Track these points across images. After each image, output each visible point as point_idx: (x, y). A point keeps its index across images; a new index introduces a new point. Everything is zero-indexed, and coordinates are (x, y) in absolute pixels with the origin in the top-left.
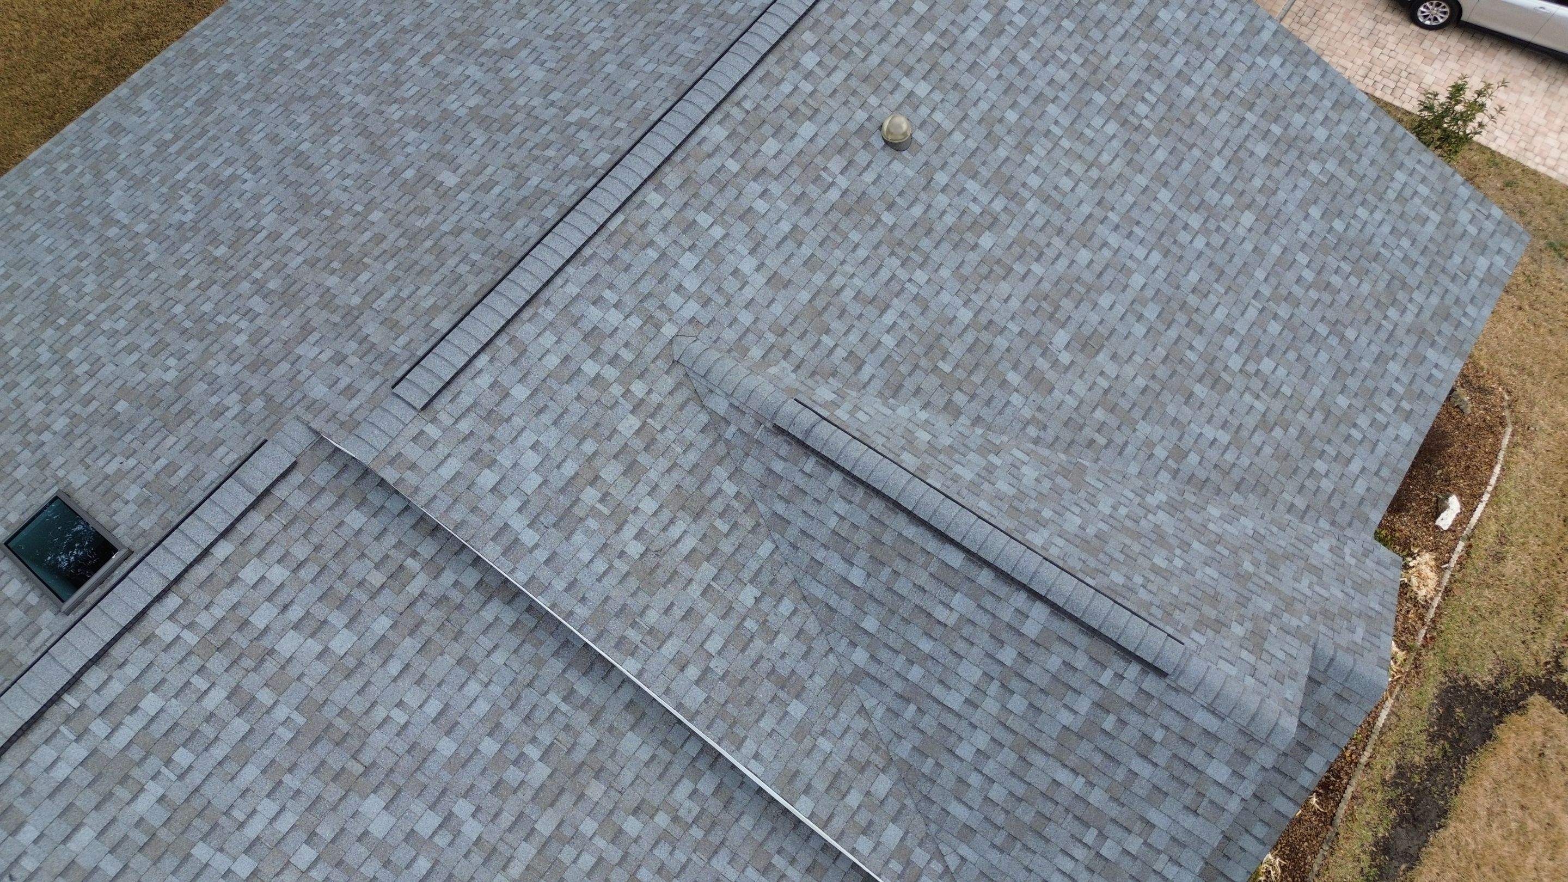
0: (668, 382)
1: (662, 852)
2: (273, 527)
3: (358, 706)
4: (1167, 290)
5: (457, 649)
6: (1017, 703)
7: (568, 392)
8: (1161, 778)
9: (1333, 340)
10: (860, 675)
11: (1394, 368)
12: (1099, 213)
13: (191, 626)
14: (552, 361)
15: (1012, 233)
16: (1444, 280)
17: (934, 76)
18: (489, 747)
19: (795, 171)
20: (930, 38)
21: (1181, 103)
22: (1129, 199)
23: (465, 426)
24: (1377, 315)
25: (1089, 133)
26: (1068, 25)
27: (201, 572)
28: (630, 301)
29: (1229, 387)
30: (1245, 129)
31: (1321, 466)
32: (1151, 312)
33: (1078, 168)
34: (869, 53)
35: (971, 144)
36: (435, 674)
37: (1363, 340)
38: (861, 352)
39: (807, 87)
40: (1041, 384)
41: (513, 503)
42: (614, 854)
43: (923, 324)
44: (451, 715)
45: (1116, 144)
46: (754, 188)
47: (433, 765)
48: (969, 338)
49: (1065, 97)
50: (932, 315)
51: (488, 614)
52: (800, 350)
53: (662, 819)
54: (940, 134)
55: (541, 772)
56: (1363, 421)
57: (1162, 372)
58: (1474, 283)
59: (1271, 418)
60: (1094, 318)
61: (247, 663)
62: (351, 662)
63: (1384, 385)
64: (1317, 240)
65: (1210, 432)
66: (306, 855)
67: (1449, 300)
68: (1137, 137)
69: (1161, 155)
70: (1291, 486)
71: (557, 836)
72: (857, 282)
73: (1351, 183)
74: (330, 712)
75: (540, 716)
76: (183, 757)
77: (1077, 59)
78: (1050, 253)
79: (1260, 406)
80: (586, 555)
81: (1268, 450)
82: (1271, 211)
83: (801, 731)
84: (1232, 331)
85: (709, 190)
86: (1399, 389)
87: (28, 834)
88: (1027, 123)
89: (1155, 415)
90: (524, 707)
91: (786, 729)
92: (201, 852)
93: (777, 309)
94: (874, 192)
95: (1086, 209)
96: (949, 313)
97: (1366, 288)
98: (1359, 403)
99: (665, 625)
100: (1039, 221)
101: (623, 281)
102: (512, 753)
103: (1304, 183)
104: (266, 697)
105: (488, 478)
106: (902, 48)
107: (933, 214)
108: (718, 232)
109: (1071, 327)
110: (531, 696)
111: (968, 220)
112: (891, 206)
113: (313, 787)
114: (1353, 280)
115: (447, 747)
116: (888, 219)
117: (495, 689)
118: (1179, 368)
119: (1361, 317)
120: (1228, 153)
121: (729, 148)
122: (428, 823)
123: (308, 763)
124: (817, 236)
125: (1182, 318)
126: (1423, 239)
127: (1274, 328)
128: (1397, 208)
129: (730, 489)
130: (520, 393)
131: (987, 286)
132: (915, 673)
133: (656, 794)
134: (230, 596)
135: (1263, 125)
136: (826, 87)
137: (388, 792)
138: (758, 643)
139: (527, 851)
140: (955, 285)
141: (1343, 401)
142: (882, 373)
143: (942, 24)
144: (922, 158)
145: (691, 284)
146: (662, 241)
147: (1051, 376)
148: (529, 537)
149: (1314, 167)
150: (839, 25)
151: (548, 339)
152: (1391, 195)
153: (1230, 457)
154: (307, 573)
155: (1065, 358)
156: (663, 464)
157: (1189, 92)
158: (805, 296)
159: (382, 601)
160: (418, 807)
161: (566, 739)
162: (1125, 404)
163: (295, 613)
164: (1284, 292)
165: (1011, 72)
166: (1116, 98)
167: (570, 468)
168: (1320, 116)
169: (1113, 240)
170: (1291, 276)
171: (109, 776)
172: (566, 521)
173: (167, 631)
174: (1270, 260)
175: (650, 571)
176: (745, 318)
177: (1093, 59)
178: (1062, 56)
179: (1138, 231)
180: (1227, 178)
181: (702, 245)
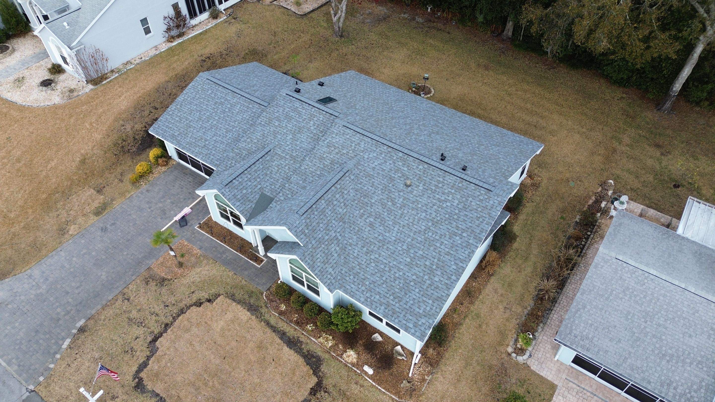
1: (283, 172)
3: (304, 132)
4: (386, 241)
7: (349, 143)
9: (382, 281)
11: (378, 297)
12: (401, 226)
14: (354, 140)
15: (393, 208)
16: (404, 313)
17: (425, 190)
18: (298, 148)
19: (396, 168)
20: (434, 188)
21: (434, 243)
22: (407, 232)
23: (342, 131)
24: (390, 293)
25: (420, 222)
26: (447, 216)
27: (321, 111)
28: (366, 148)
29: (367, 256)
30: (432, 259)
31: (352, 277)
32: (380, 238)
33: (411, 220)
34: (426, 177)
35: (411, 199)
36: (308, 139)
37: (383, 289)
38: (363, 184)
39: (415, 167)
40: (361, 216)
41: (330, 139)
42: (283, 166)
43: (370, 193)
44: (302, 142)
45: (419, 229)
46: (391, 162)
47: (295, 142)
48: (369, 202)
49: (428, 217)
50: (372, 195)
52: (361, 174)
53: (288, 171)
54: (411, 192)
55: (294, 155)
56: (363, 288)
57: (367, 241)
58: (405, 322)
59: (361, 265)
60: (377, 226)
61: (309, 119)
62: (309, 130)
63: (373, 294)
64: (407, 278)
65: (356, 251)
66: (285, 131)
67: (399, 314)
68: (422, 233)
69: (419, 239)
70: (346, 270)
71: (286, 159)
72: (376, 181)
73: (425, 287)
74: (303, 129)
76: (297, 116)
77: (439, 219)
78: (390, 216)
79: (363, 263)
80: (323, 150)
81: (354, 265)
82: (411, 265)
83: (298, 183)
84: (380, 256)
85: (389, 155)
86: (372, 298)
87: (289, 104)
88: (419, 209)
89: (358, 239)
91: (298, 181)
93: (369, 169)
94: (395, 182)
95: (402, 223)
96: (373, 198)
97: (397, 290)
98: (367, 287)
99: (313, 162)
100: (396, 213)
101: (369, 146)
102: (297, 151)
103: (421, 275)
104: (305, 122)
105: (334, 136)
106: (429, 183)
107: (393, 193)
108: (381, 158)
109: (374, 221)
110: (305, 151)
111: (393, 199)
112: (393, 185)
113: (293, 130)
114: (398, 287)
115: (298, 143)
118: (369, 245)
119: (389, 289)
120: (424, 255)
121: (398, 157)
122: (288, 143)
123: (296, 128)
124: (384, 174)
125: (381, 245)
126: (414, 307)
127: (382, 266)
128: (421, 300)
129: (335, 167)
130: (348, 137)
131: (380, 204)
133: (291, 170)
134: (318, 115)
135: (434, 264)
136: (415, 171)
137: (292, 138)
138: (311, 175)
139: (284, 155)
140: (379, 198)
141: (367, 283)
142: (359, 188)
143: (437, 190)
144: (405, 190)
145: (371, 156)
146: (378, 150)
147: (363, 218)
148: (325, 142)
149: (426, 277)
150: (431, 172)
151: (357, 138)
152: (425, 299)
153: (351, 256)
154: (321, 122)
155: (367, 221)
156: (339, 157)
157: (438, 245)
158: (372, 173)
160: (290, 141)
161: (299, 157)
162: (359, 233)
163: (316, 122)
164: (392, 269)
165: (431, 205)
166: (431, 228)
167: (337, 145)
168: (442, 279)
169: (396, 229)
170: (396, 271)
171: (295, 110)
172: (328, 146)
173: (313, 110)
174: (399, 265)
175: (322, 158)
176: (366, 165)
177: (440, 222)
178: (438, 215)
179: (399, 234)
180: (418, 255)
181: (378, 156)
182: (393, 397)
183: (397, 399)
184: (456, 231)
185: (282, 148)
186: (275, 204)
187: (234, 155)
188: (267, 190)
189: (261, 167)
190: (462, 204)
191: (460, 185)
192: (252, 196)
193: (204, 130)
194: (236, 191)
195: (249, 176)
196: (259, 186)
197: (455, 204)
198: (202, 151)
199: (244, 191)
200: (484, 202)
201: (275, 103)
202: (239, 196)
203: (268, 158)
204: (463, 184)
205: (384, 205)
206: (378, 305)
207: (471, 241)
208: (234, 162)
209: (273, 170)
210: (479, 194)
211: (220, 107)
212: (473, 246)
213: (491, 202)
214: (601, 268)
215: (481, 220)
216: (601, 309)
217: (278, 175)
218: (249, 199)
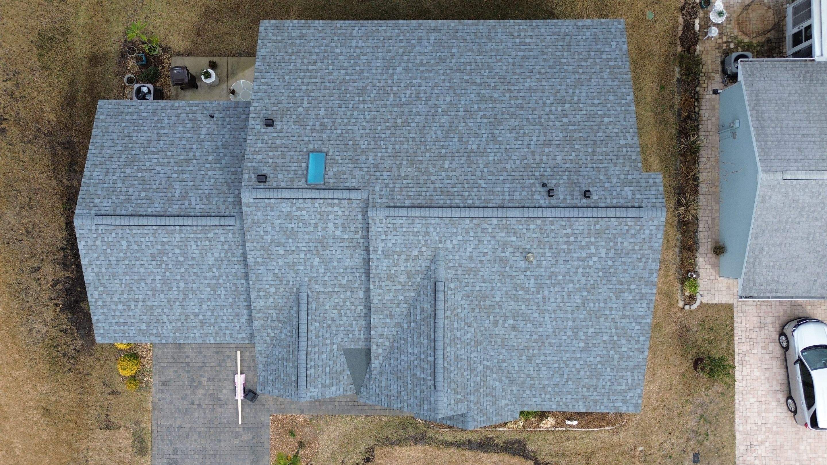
0: (430, 253)
1: (348, 311)
2: (347, 205)
3: (330, 244)
4: (544, 337)
5: (352, 252)
6: (416, 363)
7: (412, 237)
8: (419, 397)
9: (565, 380)
10: (402, 327)
11: (569, 396)
12: (551, 311)
13: (321, 208)
14: (415, 230)
15: (528, 296)
16: (606, 397)
17: (555, 255)
18: (341, 270)
19: (501, 243)
20: (565, 247)
21: (602, 312)
22: (562, 316)
23: (389, 226)
24: (581, 386)
25: (572, 297)
26: (601, 274)
27: (330, 201)
28: (441, 234)
29: (531, 363)
30: (609, 331)
31: (528, 392)
32: (535, 337)
33: (559, 300)
34: (548, 237)
35: (544, 274)
36: (345, 252)
37: (571, 387)
38: (470, 284)
39: (525, 231)
40: (495, 324)
41: (383, 245)
42: (341, 304)
43: (488, 292)
44: (341, 260)
45: (575, 305)
46: (489, 238)
47: (331, 264)
48: (493, 303)
49: (578, 286)
50: (492, 293)
51: (362, 252)
52: (459, 272)
53: (353, 308)
54: (540, 266)
55: (344, 282)
56: (548, 396)
57: (521, 347)
58: (612, 405)
59: (531, 376)
60: (522, 326)
61: (322, 221)
62: (336, 237)
63: (562, 396)
64: (590, 363)
65: (515, 364)
66: (302, 256)
67: (602, 401)
68: (582, 308)
69: (581, 316)
70: (517, 388)
71: (337, 293)
72: (486, 273)
73: (616, 363)
74: (326, 241)
75: (353, 275)
76: (301, 225)
77: (592, 282)
78: (530, 307)
79: (532, 372)
80: (384, 264)
81: (522, 379)
82: (589, 349)
83: (385, 323)
84: (546, 357)
85: (479, 230)
86: (564, 400)
87: (272, 213)
88: (562, 282)
89: (509, 351)
90: (352, 271)
91: (383, 321)
92: (290, 240)
93: (465, 262)
94: (511, 262)
95: (550, 308)
96: (495, 296)
97: (587, 380)
98: (552, 393)
99: (384, 287)
100: (537, 300)
101: (444, 229)
102: (343, 275)
103: (605, 352)
104: (320, 229)
105: (384, 237)
106: (556, 243)
107: (517, 278)
108: (472, 239)
109: (515, 322)
110: (355, 271)
111: (522, 285)
112: (511, 268)
113: (312, 248)
114: (586, 377)
115: (336, 264)
116: (507, 269)
117: (351, 264)
118: (526, 350)
119: (577, 383)
120: (597, 331)
121: (494, 227)
122: (322, 271)
123: (315, 244)
124: (489, 258)
125: (539, 344)
126: (614, 387)
127: (556, 365)
128: (617, 377)
129: (419, 280)
130: (404, 229)
131: (509, 299)
132: (409, 339)
133: (357, 303)
134: (330, 209)
135: (614, 335)
136: (528, 235)
137: (321, 260)
138: (394, 305)
139: (330, 290)
140: (503, 292)
141: (549, 389)
142: (469, 292)
143: (571, 247)
144: (530, 266)
145: (455, 242)
146: (459, 230)
147: (499, 325)
148: (379, 252)
149: (612, 353)
150: (549, 226)
151: (419, 226)
152: (621, 374)
153: (513, 372)
154: (344, 217)
155: (506, 325)
156: (413, 264)
157: (607, 312)
158: (473, 265)
159: (350, 233)
160: (323, 267)
161: (353, 282)
162: (506, 344)
163: (336, 222)
164: (568, 363)
165: (574, 270)
166: (589, 297)
167: (398, 249)
168: (630, 346)
169: (547, 319)
170: (574, 362)
171: (289, 217)
172: (388, 256)
173: (317, 205)
174: (574, 355)
175: (391, 277)
176: (457, 257)
177: (596, 286)
178: (589, 278)
179: (554, 323)
180: (589, 334)
181: (466, 238)
182: (607, 428)
183: (612, 428)
184: (621, 287)
185: (319, 282)
186: (377, 362)
187: (262, 322)
188: (346, 343)
189: (317, 324)
190: (612, 251)
191: (598, 227)
192: (339, 364)
193: (178, 303)
194: (320, 380)
195: (316, 349)
196: (335, 347)
197: (603, 255)
198: (206, 331)
199: (327, 370)
200: (638, 235)
201: (249, 221)
202: (328, 381)
203: (314, 307)
204: (601, 223)
205: (516, 299)
206: (574, 403)
207: (643, 291)
208: (269, 331)
209: (333, 315)
210: (627, 228)
211: (165, 258)
212: (648, 295)
213: (647, 232)
214: (770, 198)
215: (644, 260)
216: (780, 245)
217: (344, 318)
218: (339, 370)
